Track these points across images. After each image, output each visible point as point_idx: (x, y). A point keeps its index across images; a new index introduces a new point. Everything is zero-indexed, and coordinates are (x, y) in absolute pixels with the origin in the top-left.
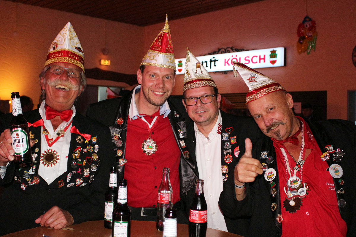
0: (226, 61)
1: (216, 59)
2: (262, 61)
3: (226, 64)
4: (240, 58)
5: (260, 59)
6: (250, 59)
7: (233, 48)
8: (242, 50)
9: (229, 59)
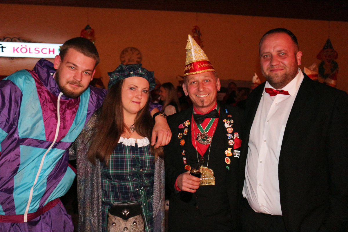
0: (15, 49)
1: (4, 46)
2: (52, 53)
3: (15, 51)
4: (30, 48)
5: (50, 51)
6: (40, 50)
7: (20, 39)
8: (29, 41)
9: (18, 48)
